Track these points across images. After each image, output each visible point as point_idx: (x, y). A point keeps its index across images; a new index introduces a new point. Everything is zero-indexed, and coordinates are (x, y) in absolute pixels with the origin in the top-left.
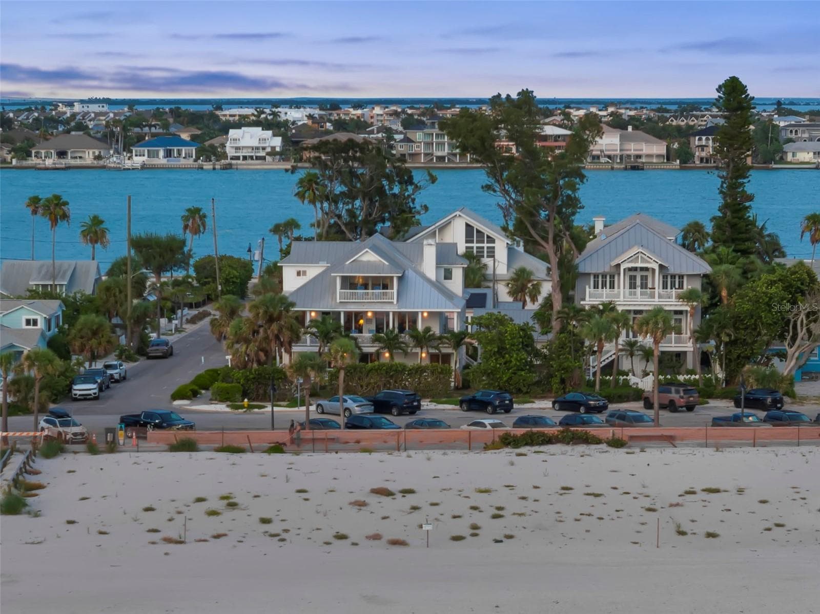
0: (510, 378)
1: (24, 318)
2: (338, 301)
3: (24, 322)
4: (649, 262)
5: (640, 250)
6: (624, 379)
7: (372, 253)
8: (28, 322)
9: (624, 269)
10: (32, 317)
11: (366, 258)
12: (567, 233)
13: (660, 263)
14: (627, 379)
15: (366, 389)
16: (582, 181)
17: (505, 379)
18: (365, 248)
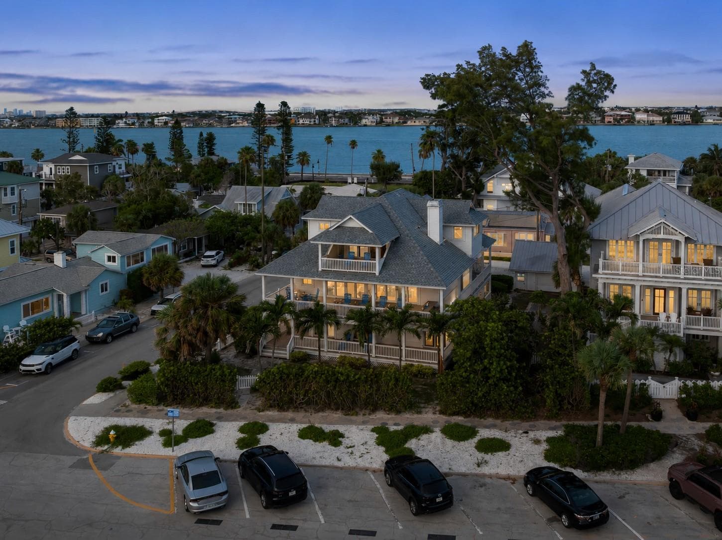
0: (488, 393)
1: (106, 255)
2: (320, 269)
3: (106, 258)
4: (672, 234)
5: (663, 221)
6: (641, 384)
7: (356, 220)
8: (109, 259)
9: (644, 240)
10: (111, 255)
11: (351, 224)
12: (577, 199)
13: (687, 236)
14: (645, 384)
15: (303, 399)
16: (591, 145)
17: (480, 394)
18: (348, 216)
